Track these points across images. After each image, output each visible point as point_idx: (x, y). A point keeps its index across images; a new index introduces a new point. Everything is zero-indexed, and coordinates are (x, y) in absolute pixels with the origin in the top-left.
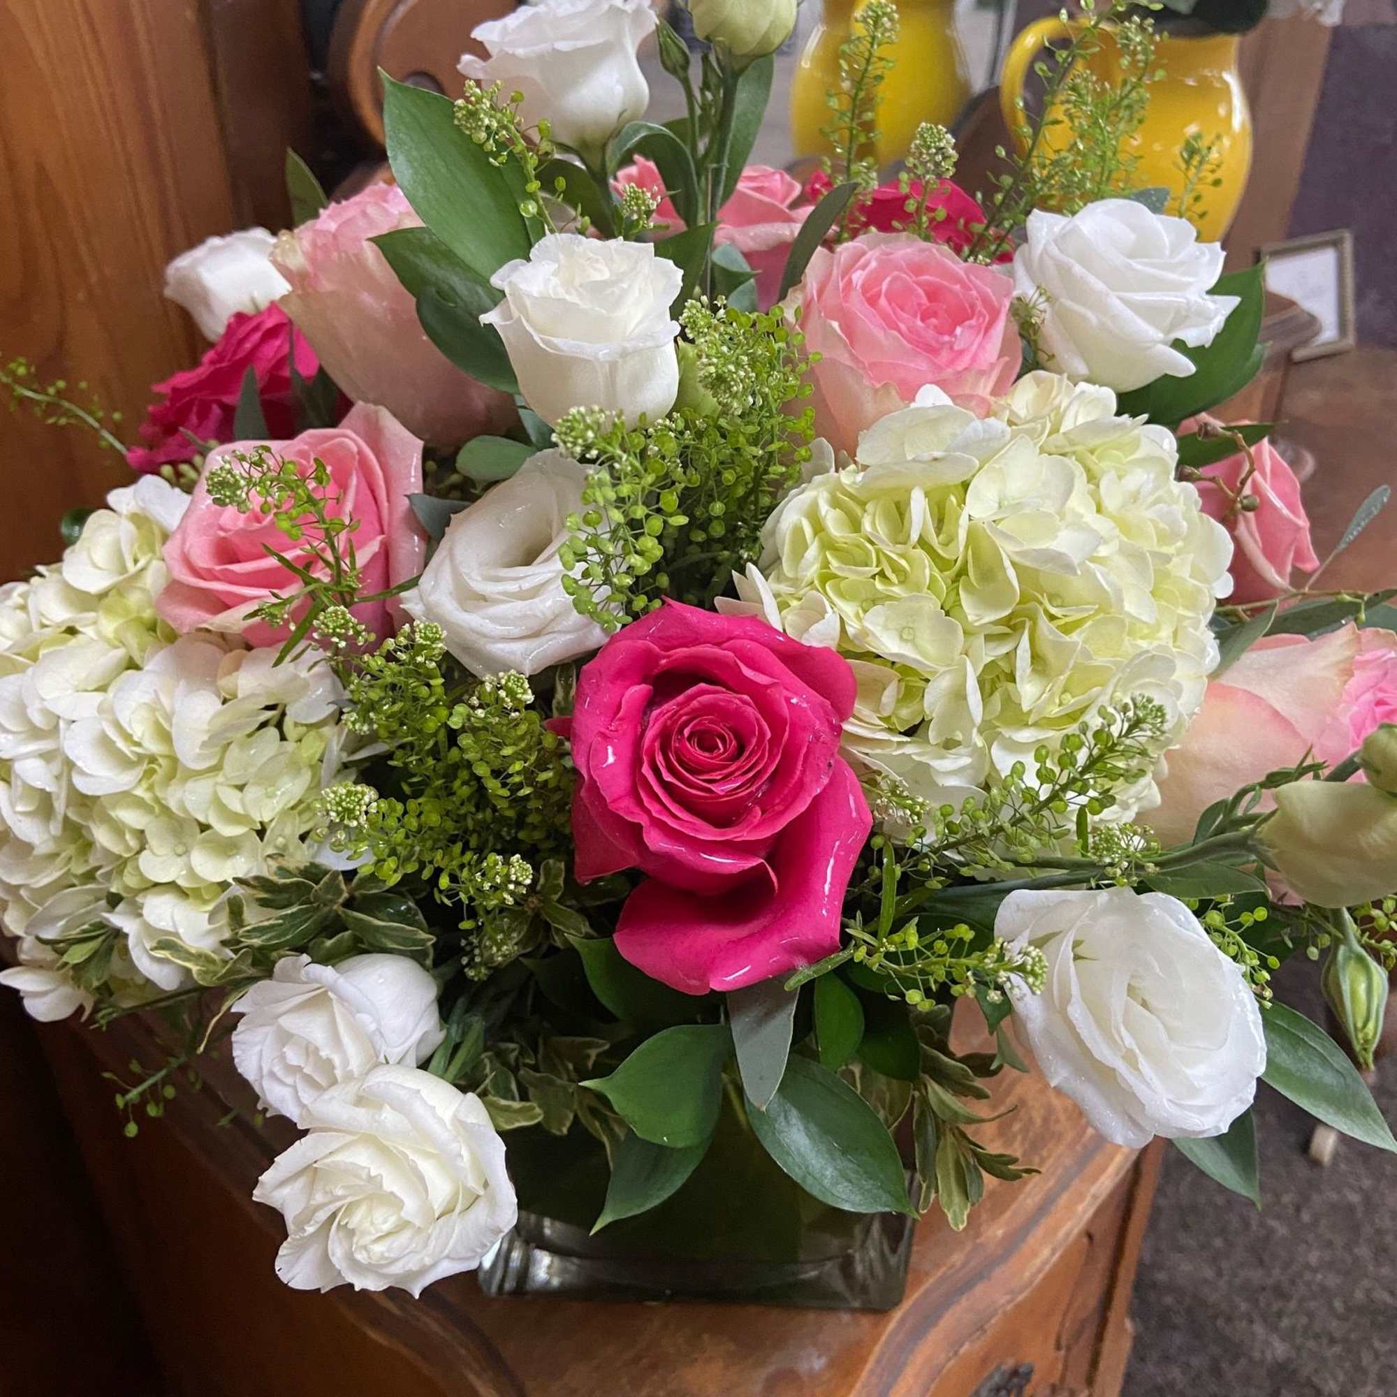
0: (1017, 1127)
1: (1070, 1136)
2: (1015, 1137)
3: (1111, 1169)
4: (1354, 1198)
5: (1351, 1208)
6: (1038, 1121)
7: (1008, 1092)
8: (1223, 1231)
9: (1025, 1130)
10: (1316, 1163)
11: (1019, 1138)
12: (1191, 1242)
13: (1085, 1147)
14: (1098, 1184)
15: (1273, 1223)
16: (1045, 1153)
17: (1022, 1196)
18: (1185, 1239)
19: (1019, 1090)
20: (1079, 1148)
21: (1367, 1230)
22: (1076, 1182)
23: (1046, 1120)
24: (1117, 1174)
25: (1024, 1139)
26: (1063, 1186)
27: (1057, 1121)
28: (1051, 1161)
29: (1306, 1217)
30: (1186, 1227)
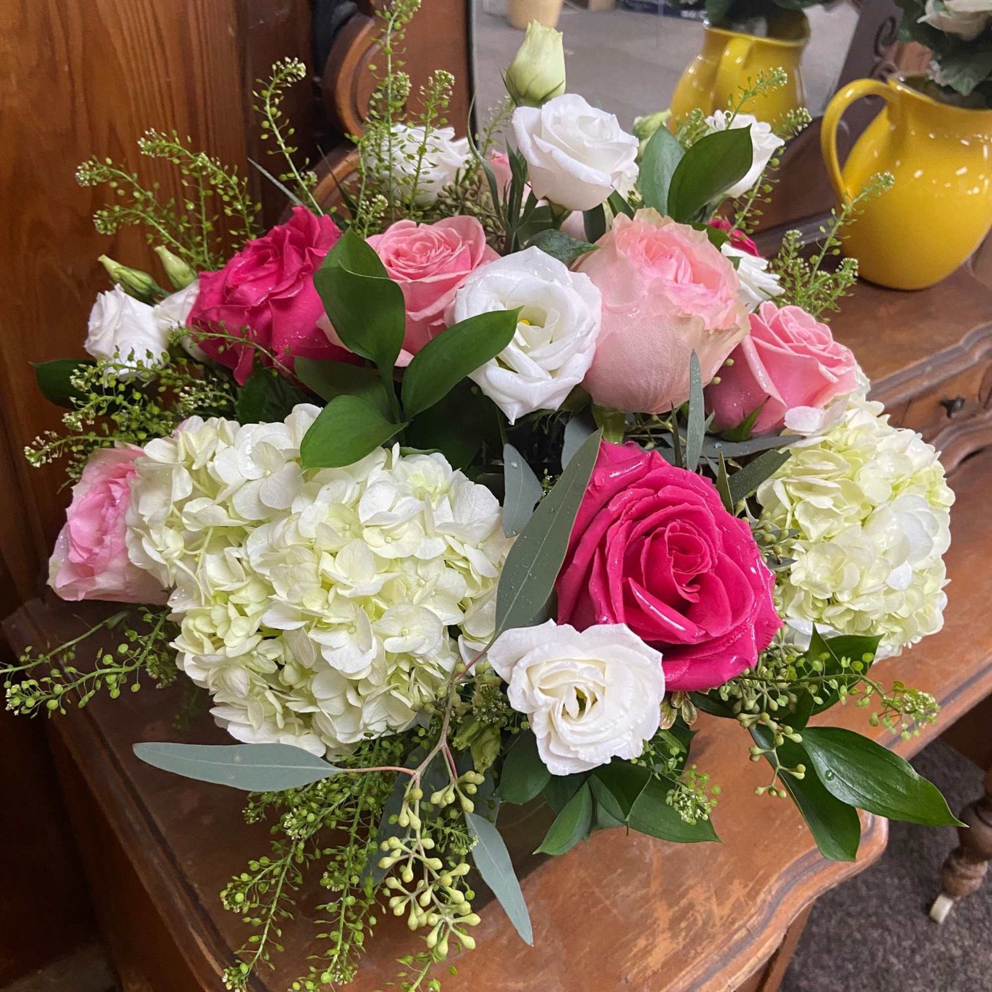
0: (683, 925)
1: (721, 938)
2: (681, 930)
3: (746, 968)
4: (957, 952)
5: (952, 959)
6: (700, 923)
7: (682, 896)
8: (855, 959)
9: (689, 928)
10: (933, 921)
11: (683, 934)
12: (831, 964)
13: (730, 949)
14: (733, 978)
15: (893, 960)
16: (699, 949)
17: (676, 980)
18: (826, 960)
19: (691, 895)
20: (725, 949)
21: (962, 977)
22: (718, 975)
23: (705, 924)
24: (750, 972)
25: (687, 935)
26: (708, 974)
27: (714, 925)
28: (703, 956)
29: (918, 959)
30: (829, 952)
